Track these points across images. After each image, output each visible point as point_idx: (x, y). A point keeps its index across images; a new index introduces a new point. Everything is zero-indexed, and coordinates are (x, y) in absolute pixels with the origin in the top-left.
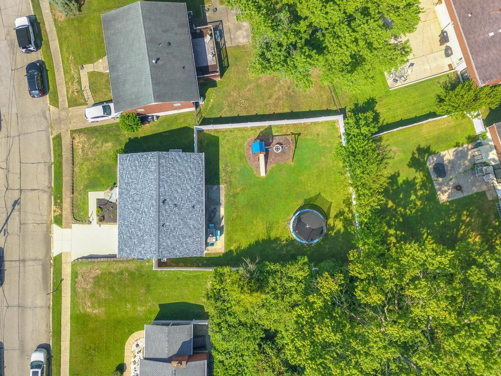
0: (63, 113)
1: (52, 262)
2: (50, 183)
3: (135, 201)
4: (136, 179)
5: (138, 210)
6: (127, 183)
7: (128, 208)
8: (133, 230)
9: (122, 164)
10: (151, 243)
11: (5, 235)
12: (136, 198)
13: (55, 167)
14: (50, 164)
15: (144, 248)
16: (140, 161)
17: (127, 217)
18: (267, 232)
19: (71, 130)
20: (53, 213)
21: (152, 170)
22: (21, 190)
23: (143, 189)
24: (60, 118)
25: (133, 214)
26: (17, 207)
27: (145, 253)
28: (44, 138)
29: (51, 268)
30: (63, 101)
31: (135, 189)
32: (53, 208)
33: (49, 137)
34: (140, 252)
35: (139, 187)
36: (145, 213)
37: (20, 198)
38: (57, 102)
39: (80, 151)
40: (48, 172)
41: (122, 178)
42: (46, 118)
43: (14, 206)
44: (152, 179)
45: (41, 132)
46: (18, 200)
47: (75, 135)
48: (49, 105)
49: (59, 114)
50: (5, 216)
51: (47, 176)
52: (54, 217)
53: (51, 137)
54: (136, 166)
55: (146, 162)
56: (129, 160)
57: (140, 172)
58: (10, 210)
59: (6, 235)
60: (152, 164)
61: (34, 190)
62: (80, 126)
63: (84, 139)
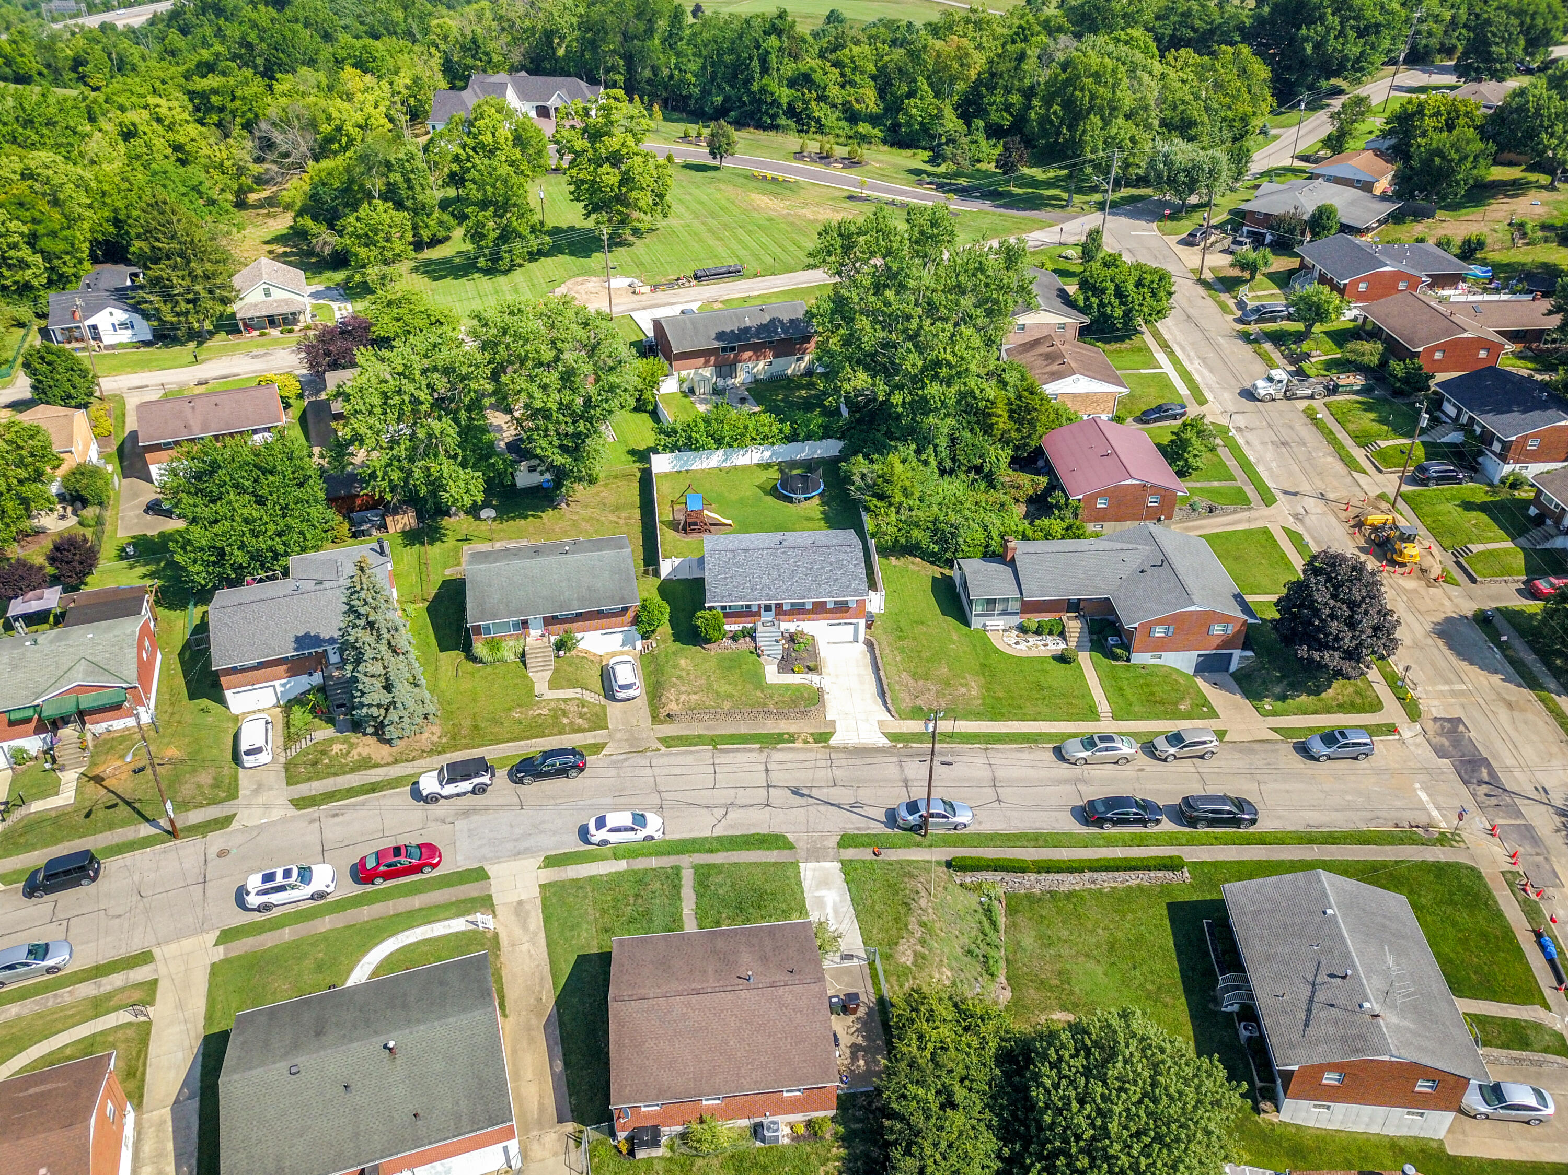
0: (619, 735)
1: (901, 745)
2: (752, 750)
5: (792, 572)
6: (751, 589)
7: (792, 585)
8: (824, 577)
9: (722, 598)
10: (838, 552)
11: (860, 807)
13: (722, 744)
14: (716, 752)
15: (849, 561)
17: (805, 586)
19: (652, 725)
20: (807, 745)
21: (731, 556)
22: (770, 786)
23: (760, 567)
24: (626, 739)
25: (799, 578)
26: (805, 791)
27: (855, 560)
28: (665, 761)
29: (908, 747)
30: (594, 737)
32: (798, 745)
33: (664, 755)
34: (855, 566)
35: (758, 573)
36: (796, 562)
37: (786, 787)
38: (594, 745)
39: (694, 697)
40: (731, 754)
41: (748, 596)
42: (624, 761)
43: (802, 795)
45: (655, 766)
46: (791, 790)
47: (663, 713)
48: (599, 756)
49: (620, 740)
50: (823, 808)
51: (739, 755)
52: (816, 743)
53: (663, 749)
54: (726, 578)
55: (719, 564)
56: (717, 587)
57: (736, 571)
58: (810, 801)
60: (723, 556)
61: (767, 769)
62: (645, 712)
63: (671, 694)
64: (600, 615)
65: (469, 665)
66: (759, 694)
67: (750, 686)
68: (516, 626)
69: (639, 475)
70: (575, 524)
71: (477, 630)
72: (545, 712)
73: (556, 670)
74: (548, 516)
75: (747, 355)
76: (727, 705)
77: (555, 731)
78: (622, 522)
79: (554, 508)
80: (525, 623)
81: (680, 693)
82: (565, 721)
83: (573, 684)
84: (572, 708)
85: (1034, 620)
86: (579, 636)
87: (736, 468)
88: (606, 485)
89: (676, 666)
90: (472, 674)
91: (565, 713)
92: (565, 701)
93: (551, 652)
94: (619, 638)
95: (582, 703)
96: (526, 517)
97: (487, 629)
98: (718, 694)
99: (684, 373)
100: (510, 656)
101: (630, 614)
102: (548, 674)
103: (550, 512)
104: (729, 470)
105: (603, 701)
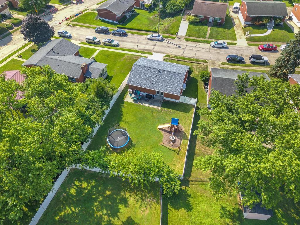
1: (151, 52)
14: (194, 58)
18: (125, 121)
19: (208, 66)
22: (185, 49)
26: (178, 47)
29: (148, 51)
42: (216, 60)
45: (210, 58)
46: (181, 48)
48: (223, 62)
49: (217, 64)
53: (207, 60)
61: (184, 52)
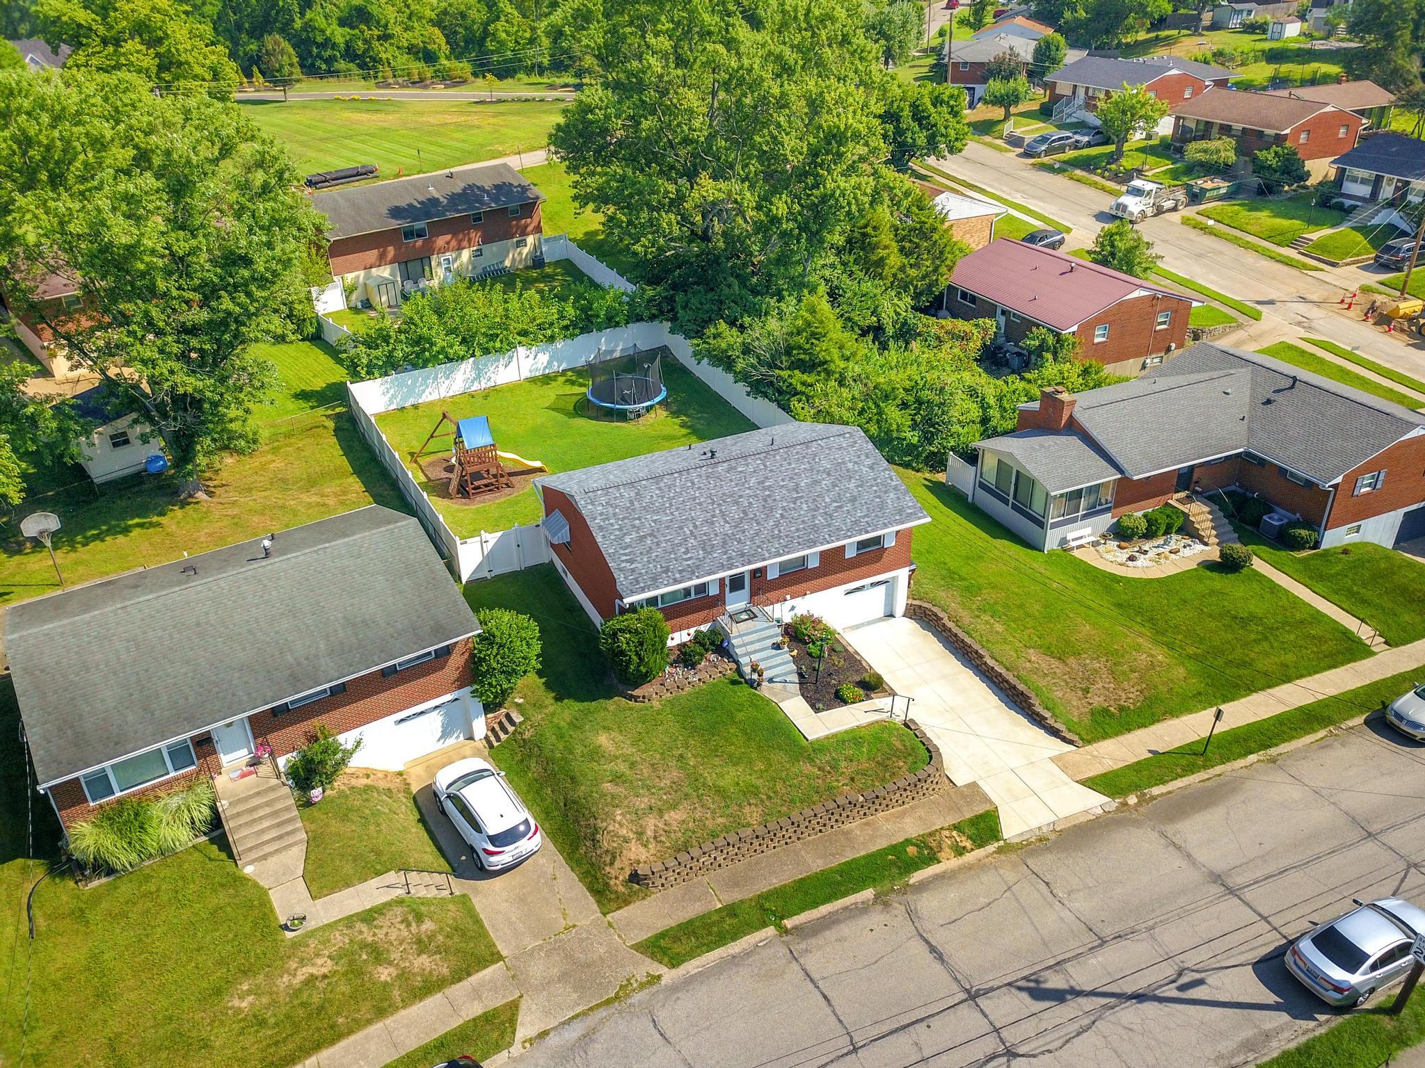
0: (537, 970)
1: (1132, 800)
2: (863, 909)
3: (745, 513)
4: (681, 528)
5: (765, 500)
6: (703, 549)
7: (777, 526)
8: (827, 500)
9: (654, 579)
10: (830, 449)
11: (1201, 982)
12: (734, 512)
13: (790, 915)
14: (789, 938)
15: (856, 463)
16: (620, 530)
17: (803, 522)
19: (605, 915)
20: (969, 858)
21: (632, 494)
22: (973, 996)
23: (700, 504)
24: (563, 977)
25: (784, 509)
26: (1054, 982)
27: (867, 457)
28: (685, 1005)
29: (1153, 798)
30: (476, 994)
31: (712, 523)
32: (948, 863)
33: (674, 988)
34: (871, 467)
35: (700, 517)
36: (763, 482)
37: (1009, 984)
38: (488, 1018)
39: (674, 816)
40: (827, 933)
41: (698, 567)
42: (587, 1038)
43: (1059, 996)
44: (660, 489)
45: (666, 1026)
46: (1020, 989)
47: (617, 875)
48: (516, 1050)
49: (547, 983)
50: (1130, 1014)
51: (845, 929)
52: (980, 846)
53: (669, 975)
54: (642, 539)
55: (615, 514)
56: (631, 561)
57: (655, 521)
59: (1197, 976)
60: (615, 498)
61: (933, 949)
62: (569, 884)
63: (618, 825)
64: (389, 678)
65: (65, 891)
66: (807, 768)
67: (778, 757)
68: (179, 755)
69: (331, 424)
70: (237, 522)
71: (72, 794)
72: (322, 966)
73: (315, 842)
74: (174, 520)
75: (441, 241)
76: (753, 815)
77: (365, 1009)
78: (331, 501)
79: (183, 504)
80: (204, 744)
81: (638, 815)
82: (385, 974)
83: (372, 864)
84: (391, 931)
85: (1137, 515)
86: (346, 739)
87: (495, 389)
88: (275, 450)
89: (595, 754)
90: (80, 915)
91: (378, 954)
92: (369, 916)
93: (286, 795)
94: (434, 721)
95: (414, 911)
96: (126, 531)
97: (101, 784)
98: (720, 792)
99: (350, 277)
100: (182, 836)
101: (457, 661)
102: (295, 857)
103: (178, 512)
104: (487, 394)
105: (460, 886)
